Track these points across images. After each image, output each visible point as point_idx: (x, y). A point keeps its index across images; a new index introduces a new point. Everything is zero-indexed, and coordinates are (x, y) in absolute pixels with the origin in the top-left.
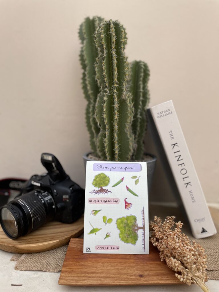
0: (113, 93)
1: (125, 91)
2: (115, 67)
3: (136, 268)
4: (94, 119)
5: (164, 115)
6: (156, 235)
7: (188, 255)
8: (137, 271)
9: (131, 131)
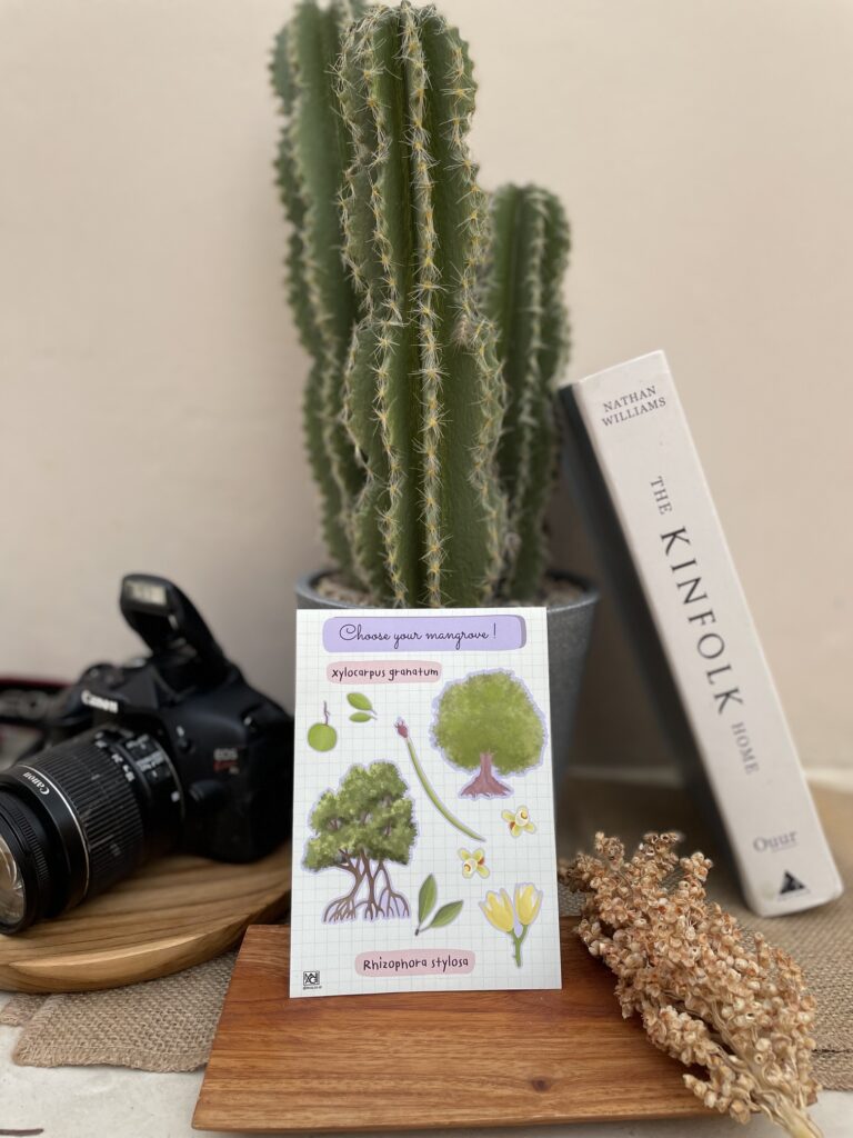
0: (419, 318)
1: (469, 313)
2: (426, 208)
3: (518, 1049)
4: (340, 431)
5: (633, 412)
6: (603, 910)
7: (738, 996)
8: (522, 1064)
9: (495, 480)
